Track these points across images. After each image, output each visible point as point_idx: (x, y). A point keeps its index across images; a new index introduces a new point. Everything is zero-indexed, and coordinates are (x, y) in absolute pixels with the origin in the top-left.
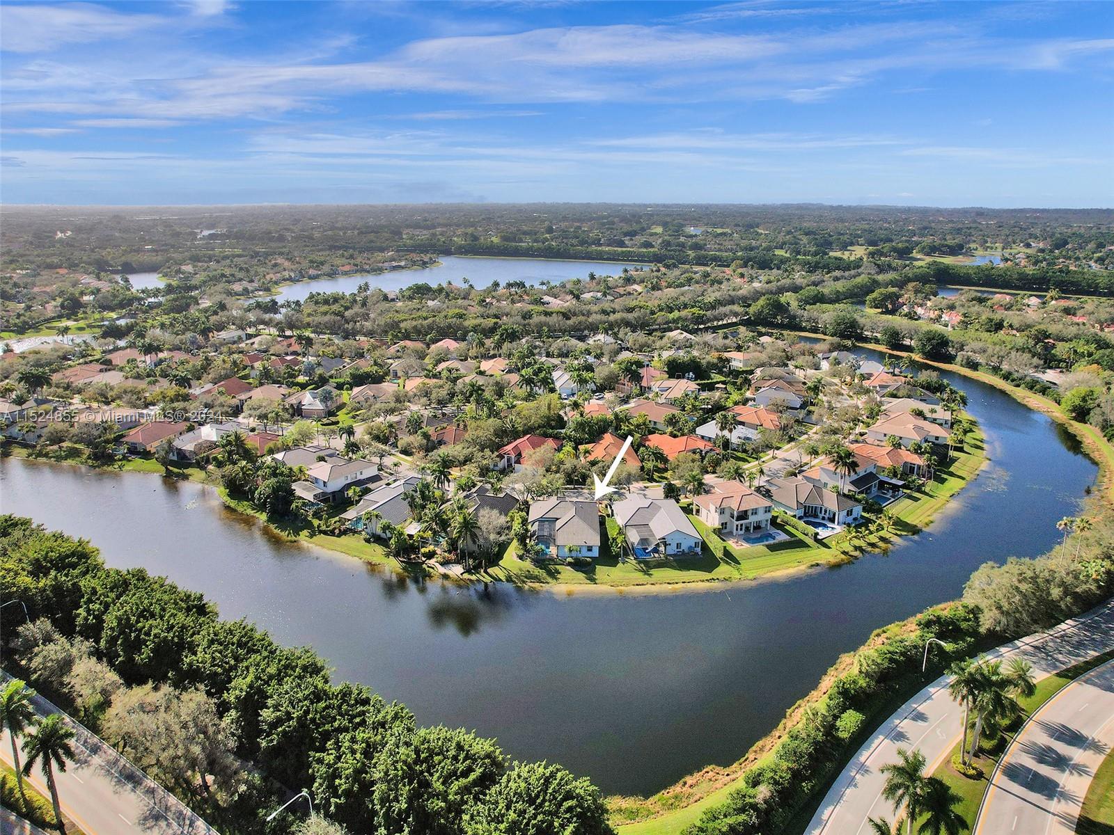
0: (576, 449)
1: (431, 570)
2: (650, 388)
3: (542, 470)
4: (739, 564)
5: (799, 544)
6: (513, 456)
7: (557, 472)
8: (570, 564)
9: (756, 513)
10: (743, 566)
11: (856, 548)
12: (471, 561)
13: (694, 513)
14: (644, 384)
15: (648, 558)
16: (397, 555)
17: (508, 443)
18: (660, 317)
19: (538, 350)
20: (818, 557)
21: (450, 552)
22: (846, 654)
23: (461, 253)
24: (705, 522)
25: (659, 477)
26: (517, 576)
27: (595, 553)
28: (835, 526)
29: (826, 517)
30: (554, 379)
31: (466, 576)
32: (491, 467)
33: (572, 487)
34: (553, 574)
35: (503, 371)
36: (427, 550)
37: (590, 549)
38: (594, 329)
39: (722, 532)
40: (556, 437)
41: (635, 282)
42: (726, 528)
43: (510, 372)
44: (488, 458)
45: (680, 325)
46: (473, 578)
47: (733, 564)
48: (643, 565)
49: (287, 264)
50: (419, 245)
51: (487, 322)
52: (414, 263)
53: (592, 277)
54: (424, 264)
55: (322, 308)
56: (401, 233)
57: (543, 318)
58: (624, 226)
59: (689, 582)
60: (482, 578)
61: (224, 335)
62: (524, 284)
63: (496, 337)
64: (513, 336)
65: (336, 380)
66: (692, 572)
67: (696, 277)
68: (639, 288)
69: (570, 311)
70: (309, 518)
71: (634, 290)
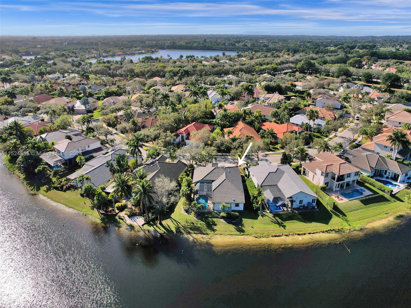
0: (222, 130)
1: (121, 221)
2: (258, 99)
3: (202, 145)
4: (346, 216)
5: (380, 199)
6: (185, 135)
7: (211, 145)
8: (223, 217)
9: (349, 176)
10: (350, 216)
12: (150, 214)
13: (302, 173)
14: (255, 96)
15: (279, 212)
16: (99, 208)
17: (183, 127)
18: (257, 68)
19: (200, 81)
20: (398, 210)
23: (168, 49)
24: (312, 181)
25: (273, 148)
26: (185, 228)
27: (241, 208)
28: (399, 184)
29: (390, 176)
30: (208, 94)
31: (146, 227)
32: (172, 141)
33: (221, 154)
34: (211, 226)
35: (182, 91)
36: (120, 204)
37: (237, 205)
38: (227, 73)
39: (326, 189)
40: (210, 124)
41: (242, 57)
42: (328, 186)
43: (186, 91)
44: (170, 136)
45: (266, 72)
46: (151, 228)
47: (341, 216)
48: (277, 218)
49: (94, 52)
50: (151, 46)
51: (175, 69)
52: (148, 52)
53: (224, 54)
54: (153, 52)
55: (101, 65)
56: (145, 42)
57: (202, 67)
58: (235, 40)
59: (313, 233)
60: (158, 229)
61: (51, 76)
62: (194, 56)
63: (179, 75)
64: (187, 73)
65: (98, 95)
66: (314, 224)
67: (268, 55)
68: (244, 59)
69: (215, 65)
70: (51, 177)
71: (242, 59)
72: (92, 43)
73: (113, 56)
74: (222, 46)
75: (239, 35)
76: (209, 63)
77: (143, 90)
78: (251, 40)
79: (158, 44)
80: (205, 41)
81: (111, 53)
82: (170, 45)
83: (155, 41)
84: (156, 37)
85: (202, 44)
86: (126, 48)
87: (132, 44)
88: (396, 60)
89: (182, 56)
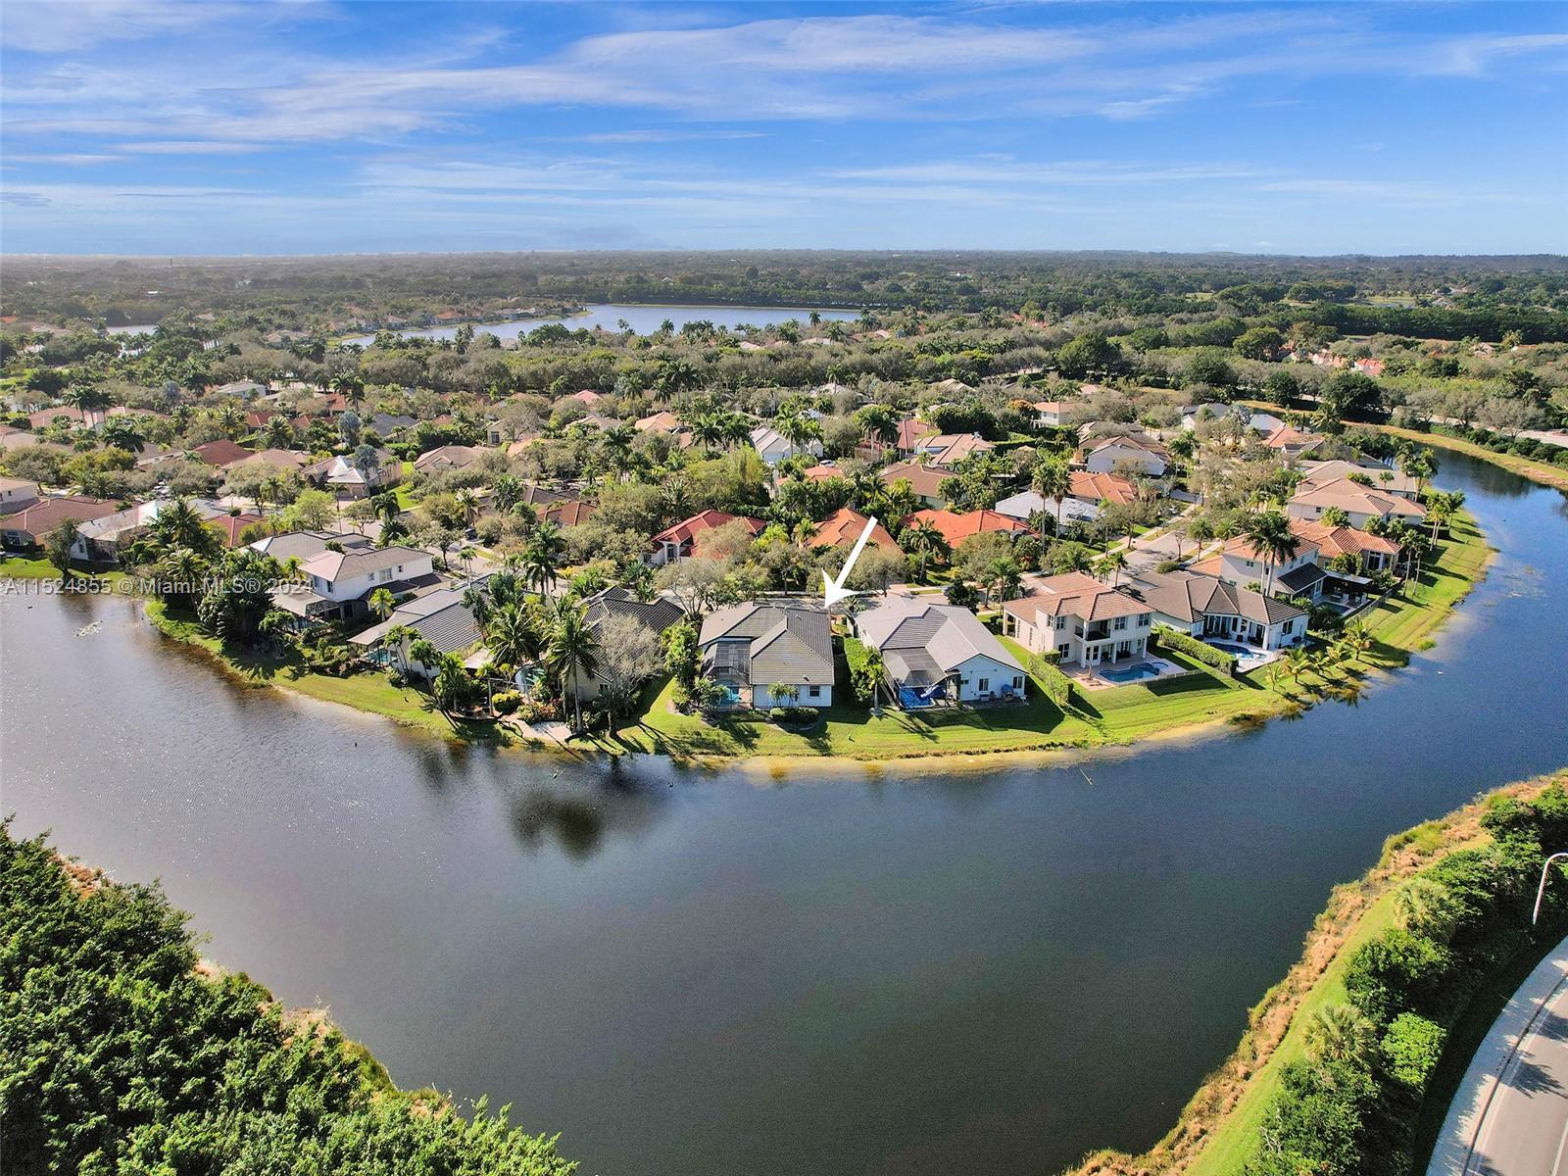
0: (789, 531)
1: (510, 734)
2: (911, 451)
3: (727, 561)
4: (1100, 717)
5: (1202, 682)
6: (678, 543)
7: (755, 564)
8: (776, 719)
9: (1123, 626)
10: (1109, 718)
11: (1309, 688)
12: (586, 717)
13: (1005, 631)
14: (902, 444)
15: (925, 708)
16: (446, 708)
17: (671, 525)
18: (923, 361)
19: (729, 403)
20: (1243, 704)
21: (547, 700)
22: (1345, 886)
24: (1028, 648)
25: (936, 578)
26: (676, 742)
27: (826, 699)
28: (1263, 651)
29: (1245, 634)
30: (754, 440)
31: (576, 744)
33: (783, 593)
34: (747, 739)
35: (672, 430)
36: (504, 697)
37: (815, 691)
38: (818, 378)
39: (1060, 658)
40: (754, 516)
41: (880, 326)
42: (1066, 655)
43: (681, 431)
45: (953, 373)
46: (590, 746)
47: (1088, 717)
48: (917, 720)
49: (357, 311)
50: (560, 291)
51: (647, 366)
52: (549, 311)
53: (815, 319)
54: (565, 314)
55: (392, 353)
56: (536, 279)
57: (738, 359)
58: (861, 270)
59: (1007, 751)
60: (606, 747)
61: (228, 388)
62: (710, 325)
63: (661, 381)
64: (687, 379)
65: (396, 445)
66: (1012, 732)
67: (970, 322)
68: (885, 334)
69: (780, 354)
70: (298, 647)
71: (879, 336)
72: (340, 282)
73: (425, 324)
74: (811, 292)
75: (881, 252)
76: (763, 348)
77: (544, 428)
78: (920, 268)
79: (584, 284)
80: (753, 273)
81: (416, 316)
82: (628, 286)
83: (570, 274)
84: (574, 258)
85: (743, 284)
86: (470, 297)
87: (491, 285)
88: (1397, 337)
89: (668, 326)
